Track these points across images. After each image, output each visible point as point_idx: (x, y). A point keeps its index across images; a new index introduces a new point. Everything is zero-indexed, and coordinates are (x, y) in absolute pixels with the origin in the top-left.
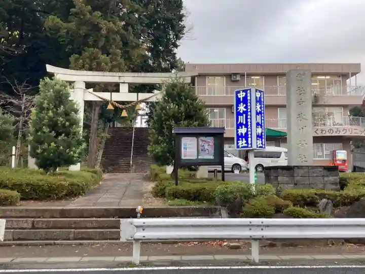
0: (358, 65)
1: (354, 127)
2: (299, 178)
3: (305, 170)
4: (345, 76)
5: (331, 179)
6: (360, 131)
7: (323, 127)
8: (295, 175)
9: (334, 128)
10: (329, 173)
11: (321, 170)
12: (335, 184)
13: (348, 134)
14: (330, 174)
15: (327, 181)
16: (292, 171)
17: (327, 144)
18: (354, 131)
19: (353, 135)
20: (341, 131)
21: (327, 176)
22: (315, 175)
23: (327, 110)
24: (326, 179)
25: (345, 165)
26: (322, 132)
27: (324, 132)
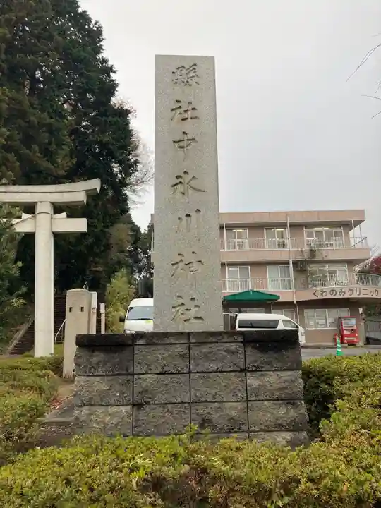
0: (362, 212)
1: (363, 286)
2: (149, 380)
3: (178, 349)
4: (347, 226)
5: (273, 379)
6: (371, 292)
7: (323, 287)
8: (138, 369)
9: (338, 288)
10: (265, 357)
11: (234, 346)
12: (290, 401)
13: (355, 295)
14: (269, 363)
15: (256, 392)
16: (127, 352)
17: (330, 310)
18: (362, 292)
19: (361, 296)
20: (347, 292)
21: (257, 370)
22: (213, 366)
23: (327, 267)
24: (253, 381)
25: (354, 336)
26: (322, 294)
27: (324, 294)
